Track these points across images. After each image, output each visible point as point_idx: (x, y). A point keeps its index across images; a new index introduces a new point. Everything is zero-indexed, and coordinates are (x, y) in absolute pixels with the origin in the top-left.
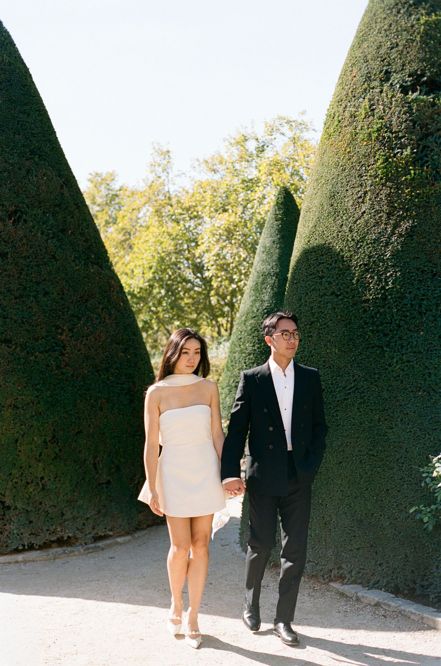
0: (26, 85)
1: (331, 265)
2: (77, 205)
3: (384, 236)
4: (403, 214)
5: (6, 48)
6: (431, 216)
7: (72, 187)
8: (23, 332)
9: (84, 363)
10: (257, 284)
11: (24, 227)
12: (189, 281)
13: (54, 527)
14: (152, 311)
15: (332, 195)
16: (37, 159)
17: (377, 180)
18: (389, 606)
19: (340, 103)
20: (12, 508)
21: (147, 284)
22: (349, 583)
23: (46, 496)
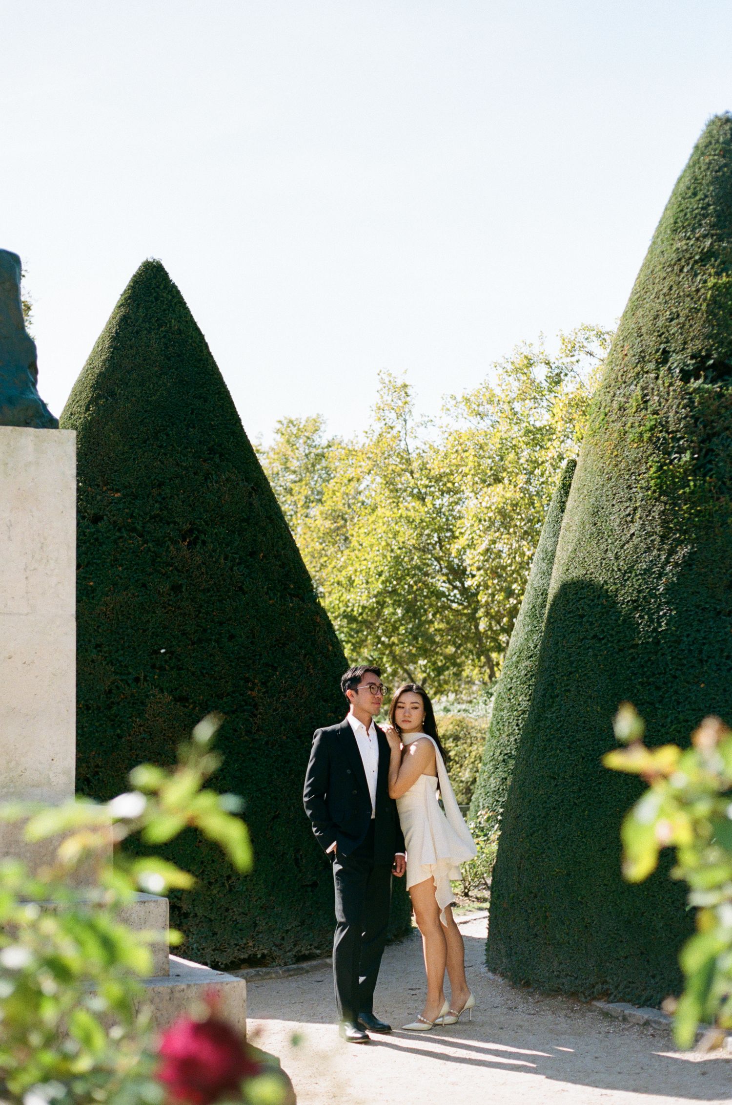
0: (201, 360)
1: (593, 600)
2: (269, 518)
3: (656, 565)
4: (680, 537)
5: (174, 311)
6: (715, 539)
7: (263, 494)
8: (203, 687)
9: (281, 726)
10: (534, 607)
11: (202, 551)
12: (443, 594)
13: (244, 941)
14: (383, 643)
15: (596, 510)
16: (217, 460)
17: (649, 493)
18: (659, 1023)
19: (608, 390)
20: (191, 915)
21: (374, 600)
22: (616, 1000)
23: (233, 901)
